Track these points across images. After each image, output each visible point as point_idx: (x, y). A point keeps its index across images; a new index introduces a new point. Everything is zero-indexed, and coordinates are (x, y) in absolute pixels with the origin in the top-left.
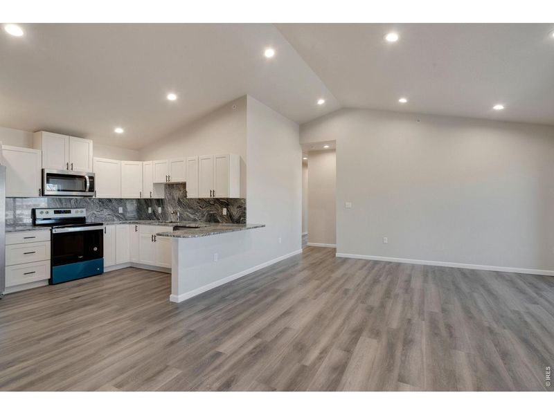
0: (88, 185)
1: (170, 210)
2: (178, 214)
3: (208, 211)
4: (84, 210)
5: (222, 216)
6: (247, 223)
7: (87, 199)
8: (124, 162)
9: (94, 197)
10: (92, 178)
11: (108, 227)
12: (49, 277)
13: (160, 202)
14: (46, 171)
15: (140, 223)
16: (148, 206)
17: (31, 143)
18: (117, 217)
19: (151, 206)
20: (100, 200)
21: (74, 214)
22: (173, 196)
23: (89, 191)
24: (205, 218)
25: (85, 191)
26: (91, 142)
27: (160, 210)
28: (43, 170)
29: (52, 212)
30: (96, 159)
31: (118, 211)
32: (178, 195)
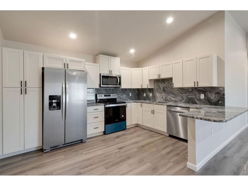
0: (119, 81)
1: (158, 95)
2: (164, 97)
3: (187, 96)
4: (116, 94)
5: (200, 100)
6: (225, 106)
7: (117, 89)
8: (133, 69)
9: (120, 88)
10: (120, 78)
11: (128, 104)
12: (104, 131)
13: (151, 90)
14: (102, 75)
15: (143, 103)
16: (143, 92)
17: (95, 61)
18: (129, 98)
19: (146, 93)
20: (122, 89)
21: (112, 96)
22: (159, 86)
23: (119, 85)
24: (184, 100)
25: (117, 85)
26: (119, 59)
27: (151, 95)
28: (100, 74)
29: (103, 95)
30: (121, 68)
31: (129, 95)
32: (163, 86)
